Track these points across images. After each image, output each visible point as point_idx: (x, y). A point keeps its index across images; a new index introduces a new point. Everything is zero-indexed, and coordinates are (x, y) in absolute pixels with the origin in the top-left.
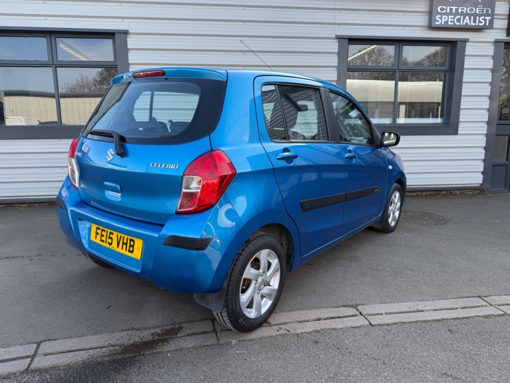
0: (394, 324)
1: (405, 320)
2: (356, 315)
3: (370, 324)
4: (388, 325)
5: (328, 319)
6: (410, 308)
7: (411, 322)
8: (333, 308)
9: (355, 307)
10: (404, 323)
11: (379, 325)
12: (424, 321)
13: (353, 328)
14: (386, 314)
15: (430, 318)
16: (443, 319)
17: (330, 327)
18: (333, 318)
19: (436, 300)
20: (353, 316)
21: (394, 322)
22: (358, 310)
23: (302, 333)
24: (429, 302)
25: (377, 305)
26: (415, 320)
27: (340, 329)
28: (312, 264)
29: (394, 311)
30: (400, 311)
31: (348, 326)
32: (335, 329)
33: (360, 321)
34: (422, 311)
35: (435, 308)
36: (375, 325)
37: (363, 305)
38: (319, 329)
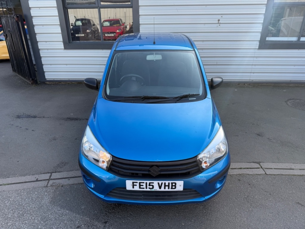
0: (277, 175)
1: (284, 174)
2: (259, 168)
3: (266, 173)
4: (274, 175)
5: (245, 168)
6: (287, 167)
7: (286, 175)
8: (248, 163)
9: (259, 163)
10: (283, 175)
11: (270, 174)
12: (293, 175)
13: (257, 175)
14: (274, 169)
15: (296, 174)
16: (303, 175)
17: (246, 173)
18: (248, 168)
19: (302, 163)
20: (257, 168)
21: (278, 174)
22: (260, 165)
23: (233, 175)
24: (298, 164)
25: (270, 163)
26: (289, 174)
27: (251, 175)
28: (238, 136)
29: (278, 168)
30: (282, 168)
31: (255, 174)
32: (248, 174)
33: (261, 172)
34: (293, 169)
35: (301, 168)
36: (268, 174)
37: (263, 162)
38: (241, 173)
